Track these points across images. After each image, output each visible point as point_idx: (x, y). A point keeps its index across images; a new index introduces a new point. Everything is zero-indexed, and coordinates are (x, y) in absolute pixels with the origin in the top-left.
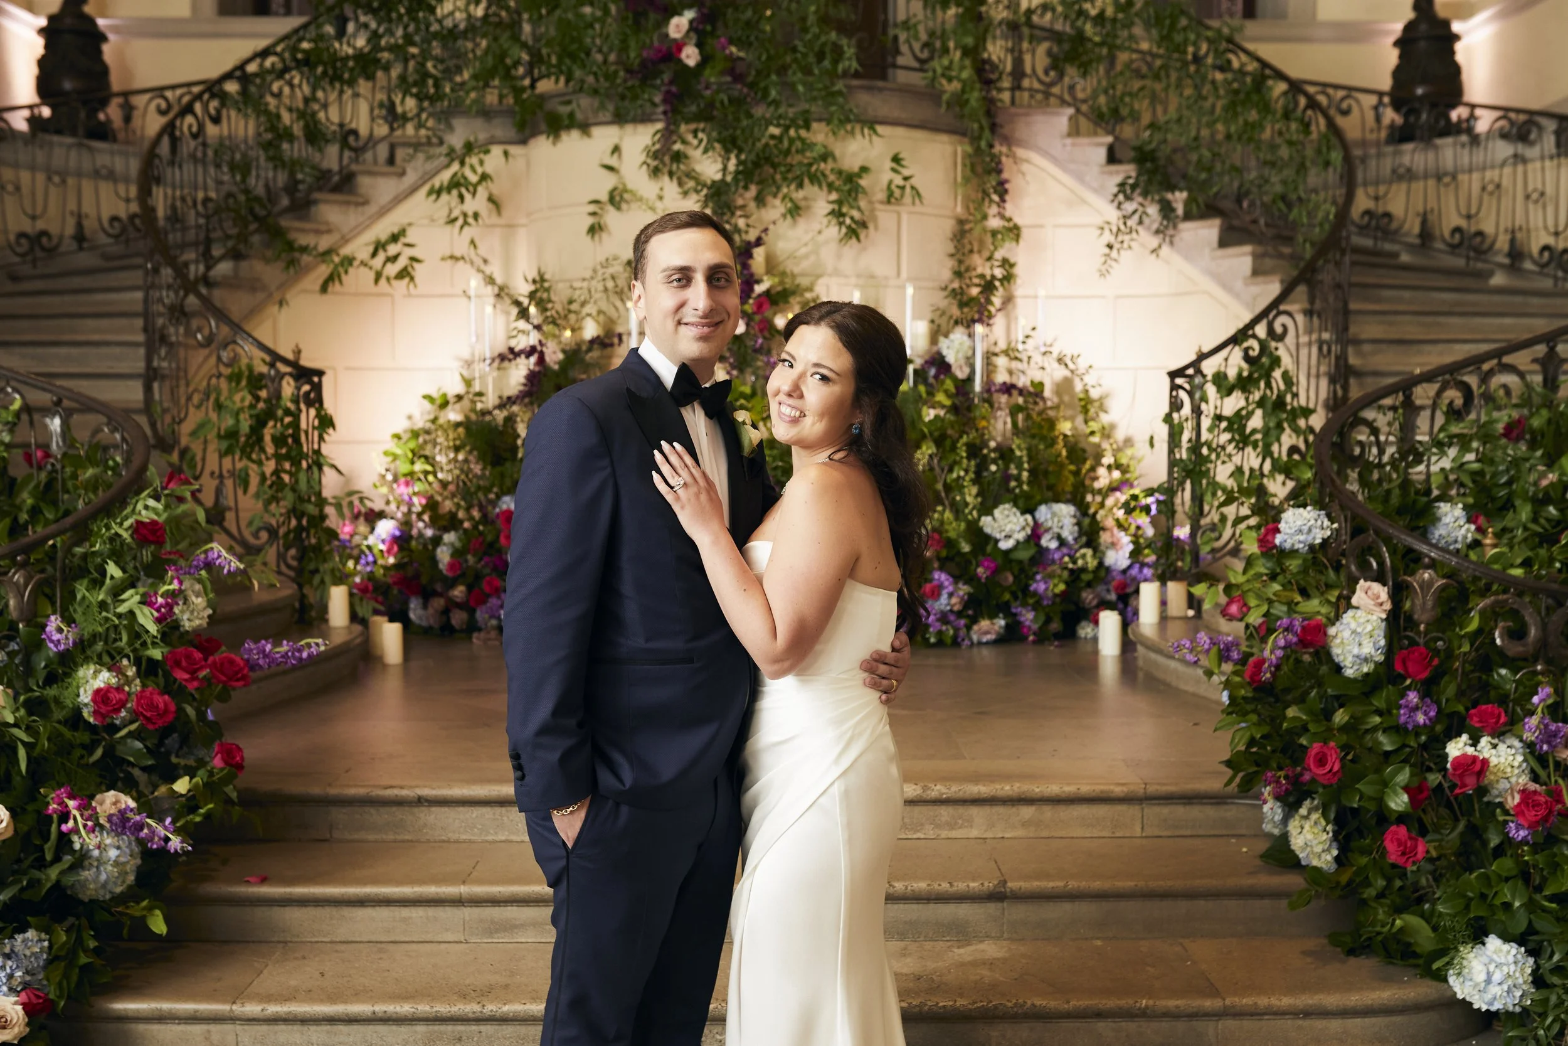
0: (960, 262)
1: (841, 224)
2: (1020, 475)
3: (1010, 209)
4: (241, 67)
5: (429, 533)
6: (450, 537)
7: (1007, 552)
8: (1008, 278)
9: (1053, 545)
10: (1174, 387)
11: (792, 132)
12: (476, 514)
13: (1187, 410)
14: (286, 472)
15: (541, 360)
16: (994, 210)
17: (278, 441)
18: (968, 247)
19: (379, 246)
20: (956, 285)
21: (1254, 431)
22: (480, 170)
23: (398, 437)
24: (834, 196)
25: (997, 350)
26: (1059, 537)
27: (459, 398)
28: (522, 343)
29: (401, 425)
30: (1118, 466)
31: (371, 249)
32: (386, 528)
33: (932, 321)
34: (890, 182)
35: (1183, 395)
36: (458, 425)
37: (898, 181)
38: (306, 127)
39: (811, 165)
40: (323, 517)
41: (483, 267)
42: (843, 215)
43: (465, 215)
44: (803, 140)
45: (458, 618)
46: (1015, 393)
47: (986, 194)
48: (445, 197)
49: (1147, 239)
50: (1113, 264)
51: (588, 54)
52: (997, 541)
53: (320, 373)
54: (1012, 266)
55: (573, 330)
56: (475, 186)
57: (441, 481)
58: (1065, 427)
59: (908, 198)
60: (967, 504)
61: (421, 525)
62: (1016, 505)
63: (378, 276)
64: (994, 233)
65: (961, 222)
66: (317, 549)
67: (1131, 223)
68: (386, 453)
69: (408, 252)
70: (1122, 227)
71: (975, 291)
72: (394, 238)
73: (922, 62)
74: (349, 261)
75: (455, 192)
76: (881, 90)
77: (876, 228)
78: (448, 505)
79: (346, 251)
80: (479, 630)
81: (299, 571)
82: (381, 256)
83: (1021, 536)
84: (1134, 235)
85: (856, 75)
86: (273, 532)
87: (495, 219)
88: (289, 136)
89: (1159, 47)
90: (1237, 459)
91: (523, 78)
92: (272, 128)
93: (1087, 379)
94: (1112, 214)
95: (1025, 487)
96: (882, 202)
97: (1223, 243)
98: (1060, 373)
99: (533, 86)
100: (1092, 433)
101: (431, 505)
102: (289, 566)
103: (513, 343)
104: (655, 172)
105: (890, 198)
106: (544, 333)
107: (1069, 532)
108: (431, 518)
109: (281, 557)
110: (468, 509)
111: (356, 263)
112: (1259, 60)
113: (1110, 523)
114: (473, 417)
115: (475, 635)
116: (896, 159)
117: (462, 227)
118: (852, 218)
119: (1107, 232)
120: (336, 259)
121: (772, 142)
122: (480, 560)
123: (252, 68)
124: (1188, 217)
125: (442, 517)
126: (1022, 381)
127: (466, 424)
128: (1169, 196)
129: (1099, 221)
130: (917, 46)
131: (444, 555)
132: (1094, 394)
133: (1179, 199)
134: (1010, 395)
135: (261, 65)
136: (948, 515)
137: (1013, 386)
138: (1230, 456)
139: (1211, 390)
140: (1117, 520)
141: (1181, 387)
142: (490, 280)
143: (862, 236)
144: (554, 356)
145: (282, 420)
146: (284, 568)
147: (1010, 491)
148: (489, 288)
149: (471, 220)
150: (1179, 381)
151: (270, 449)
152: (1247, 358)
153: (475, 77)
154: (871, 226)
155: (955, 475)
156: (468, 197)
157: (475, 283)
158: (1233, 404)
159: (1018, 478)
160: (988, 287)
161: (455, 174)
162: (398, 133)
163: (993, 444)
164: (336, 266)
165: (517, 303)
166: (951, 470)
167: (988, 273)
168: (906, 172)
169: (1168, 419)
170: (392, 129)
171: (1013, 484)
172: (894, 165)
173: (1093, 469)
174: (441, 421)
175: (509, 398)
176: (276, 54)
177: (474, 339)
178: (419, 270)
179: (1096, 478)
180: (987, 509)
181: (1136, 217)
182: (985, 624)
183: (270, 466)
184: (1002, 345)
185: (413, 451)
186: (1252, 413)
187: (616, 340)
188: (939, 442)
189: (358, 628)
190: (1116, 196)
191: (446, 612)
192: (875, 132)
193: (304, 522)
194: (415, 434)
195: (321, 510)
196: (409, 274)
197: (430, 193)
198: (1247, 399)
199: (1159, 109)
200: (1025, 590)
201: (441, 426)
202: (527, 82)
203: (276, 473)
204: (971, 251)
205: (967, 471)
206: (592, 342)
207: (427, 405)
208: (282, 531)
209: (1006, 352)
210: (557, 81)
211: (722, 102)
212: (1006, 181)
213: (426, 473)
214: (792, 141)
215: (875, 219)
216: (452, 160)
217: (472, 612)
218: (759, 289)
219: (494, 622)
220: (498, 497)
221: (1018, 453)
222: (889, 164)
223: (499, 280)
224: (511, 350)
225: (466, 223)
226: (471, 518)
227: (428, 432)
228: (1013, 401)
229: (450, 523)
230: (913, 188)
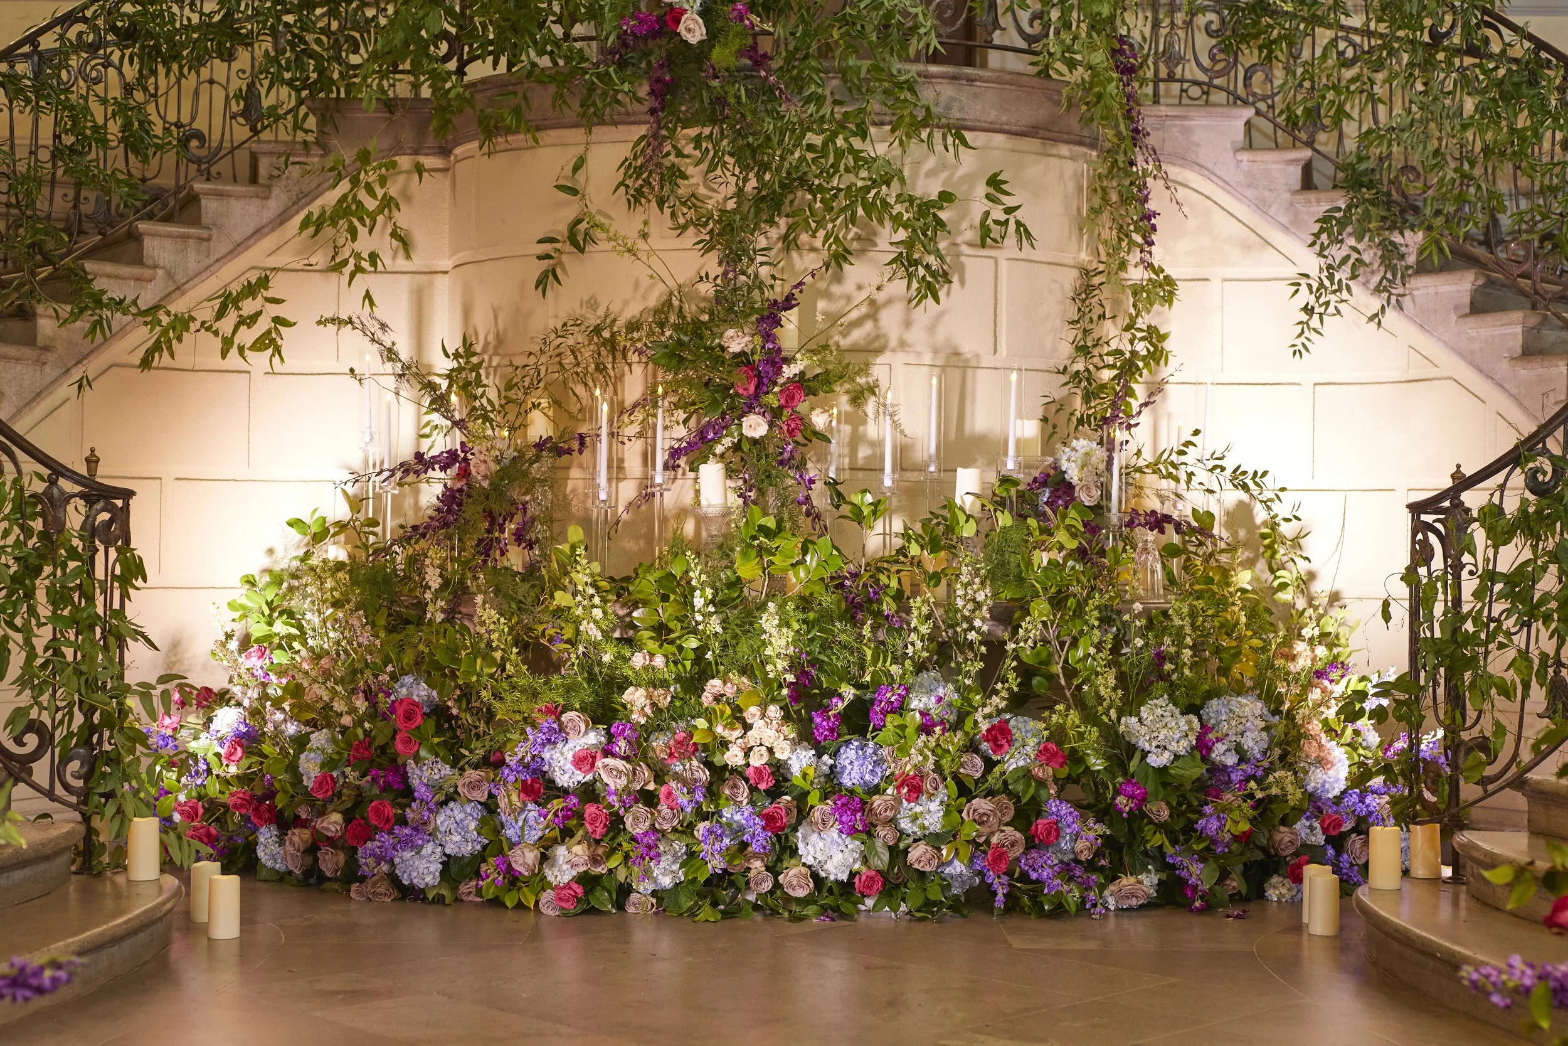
0: (1086, 332)
1: (910, 276)
2: (1178, 654)
3: (1159, 255)
4: (32, 40)
5: (291, 729)
6: (319, 739)
7: (1163, 770)
8: (1157, 356)
9: (1231, 760)
10: (1419, 527)
11: (840, 142)
12: (361, 704)
13: (1438, 563)
14: (69, 644)
15: (465, 473)
16: (1135, 257)
17: (58, 597)
18: (1098, 311)
19: (228, 301)
20: (1079, 366)
21: (1546, 597)
22: (380, 193)
23: (251, 582)
24: (902, 234)
25: (1141, 463)
26: (1239, 749)
27: (342, 526)
28: (438, 445)
29: (255, 565)
30: (1324, 637)
31: (216, 304)
32: (227, 719)
33: (1045, 420)
34: (987, 214)
35: (1433, 539)
36: (339, 566)
37: (998, 214)
38: (126, 127)
39: (867, 189)
40: (123, 712)
41: (379, 334)
42: (916, 263)
43: (358, 256)
44: (856, 154)
45: (330, 861)
46: (1170, 528)
47: (1125, 234)
48: (328, 231)
49: (1364, 300)
50: (1313, 336)
51: (542, 25)
52: (1145, 754)
53: (128, 494)
54: (1163, 338)
55: (512, 429)
56: (373, 217)
57: (312, 649)
58: (1243, 578)
59: (1011, 240)
60: (1100, 699)
61: (279, 716)
62: (1173, 700)
63: (227, 344)
64: (1137, 291)
65: (1086, 273)
66: (114, 760)
67: (1342, 275)
68: (231, 606)
69: (273, 310)
70: (1327, 283)
71: (1106, 375)
72: (251, 290)
73: (1030, 39)
74: (182, 323)
75: (343, 224)
76: (971, 80)
77: (962, 282)
78: (320, 691)
79: (178, 306)
80: (363, 879)
81: (85, 796)
82: (232, 317)
83: (1182, 747)
84: (1345, 295)
85: (935, 58)
86: (46, 737)
87: (402, 263)
88: (100, 136)
89: (1380, 20)
90: (1520, 640)
91: (446, 58)
92: (75, 128)
93: (1276, 507)
94: (1311, 263)
95: (1187, 672)
96: (971, 245)
97: (1479, 307)
98: (1233, 496)
99: (460, 72)
100: (1283, 586)
101: (295, 691)
102: (66, 787)
103: (425, 445)
104: (636, 198)
105: (986, 237)
106: (469, 434)
107: (1253, 741)
108: (292, 706)
109: (57, 772)
110: (348, 699)
111: (193, 326)
112: (1531, 38)
113: (1315, 726)
114: (361, 555)
115: (355, 887)
116: (994, 182)
117: (352, 276)
118: (927, 267)
119: (1304, 289)
120: (165, 320)
121: (810, 156)
122: (363, 776)
123: (48, 42)
124: (1423, 268)
125: (309, 707)
126: (1183, 511)
127: (351, 567)
128: (1397, 238)
129: (1292, 272)
130: (1024, 16)
131: (310, 767)
132: (1287, 530)
133: (1411, 241)
134: (1162, 531)
135: (61, 37)
136: (1074, 717)
137: (1167, 518)
138: (1508, 634)
139: (1479, 534)
140: (1325, 722)
141: (1430, 527)
142: (390, 354)
143: (942, 294)
144: (481, 468)
145: (64, 566)
146: (59, 790)
147: (1164, 677)
148: (389, 365)
149: (365, 265)
150: (1427, 518)
151: (44, 610)
152: (1533, 485)
153: (374, 56)
154: (955, 279)
155: (1080, 653)
156: (362, 231)
157: (369, 359)
158: (1511, 556)
159: (1175, 658)
160: (1128, 368)
161: (344, 197)
162: (266, 135)
163: (1138, 607)
164: (165, 332)
165: (431, 387)
166: (1074, 644)
167: (1127, 348)
168: (1010, 202)
169: (1410, 576)
170: (255, 132)
171: (1168, 667)
172: (991, 190)
173: (1287, 642)
174: (314, 561)
175: (415, 528)
176: (85, 20)
177: (367, 439)
178: (288, 338)
179: (1293, 658)
180: (1130, 706)
181: (1347, 268)
182: (1127, 881)
183: (43, 636)
184: (1148, 456)
185: (269, 604)
186: (1544, 569)
187: (575, 445)
188: (1058, 601)
189: (171, 882)
190: (1317, 236)
191: (312, 849)
192: (965, 143)
193: (96, 718)
194: (277, 579)
195: (121, 704)
196: (273, 341)
197: (305, 225)
198: (1534, 548)
199: (1382, 109)
200: (1189, 829)
201: (313, 569)
202: (452, 65)
203: (54, 646)
204: (1102, 317)
205: (1099, 647)
206: (540, 446)
207: (294, 535)
208: (58, 735)
209: (1154, 467)
210: (496, 63)
211: (738, 98)
212: (1155, 214)
213: (290, 638)
214: (840, 154)
215: (961, 269)
216: (340, 178)
217: (352, 852)
218: (789, 371)
219: (385, 867)
220: (394, 677)
221: (1177, 622)
222: (982, 189)
223: (404, 356)
224: (419, 456)
225: (358, 269)
226: (353, 710)
227: (295, 576)
228: (1164, 539)
229: (323, 717)
230: (1019, 224)
